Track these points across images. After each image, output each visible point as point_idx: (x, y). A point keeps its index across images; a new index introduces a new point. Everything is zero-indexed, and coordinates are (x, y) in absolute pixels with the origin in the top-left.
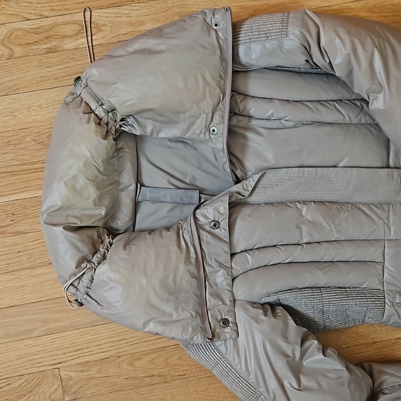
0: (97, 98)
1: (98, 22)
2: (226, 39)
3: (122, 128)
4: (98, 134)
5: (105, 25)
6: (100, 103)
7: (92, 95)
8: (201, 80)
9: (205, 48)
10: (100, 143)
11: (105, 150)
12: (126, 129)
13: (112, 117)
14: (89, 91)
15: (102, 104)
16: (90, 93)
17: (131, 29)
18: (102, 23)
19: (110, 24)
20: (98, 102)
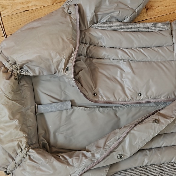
0: (6, 58)
1: (5, 4)
2: (76, 20)
3: (21, 73)
4: (4, 77)
5: (8, 5)
6: (8, 60)
7: (4, 57)
8: (60, 40)
9: (63, 23)
10: (5, 82)
11: (10, 86)
12: (23, 73)
13: (15, 67)
14: (3, 55)
15: (9, 61)
16: (3, 56)
17: (22, 6)
18: (7, 4)
19: (11, 5)
20: (7, 60)
